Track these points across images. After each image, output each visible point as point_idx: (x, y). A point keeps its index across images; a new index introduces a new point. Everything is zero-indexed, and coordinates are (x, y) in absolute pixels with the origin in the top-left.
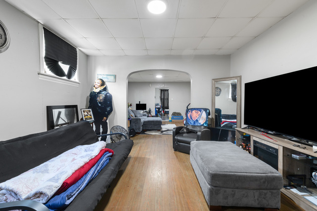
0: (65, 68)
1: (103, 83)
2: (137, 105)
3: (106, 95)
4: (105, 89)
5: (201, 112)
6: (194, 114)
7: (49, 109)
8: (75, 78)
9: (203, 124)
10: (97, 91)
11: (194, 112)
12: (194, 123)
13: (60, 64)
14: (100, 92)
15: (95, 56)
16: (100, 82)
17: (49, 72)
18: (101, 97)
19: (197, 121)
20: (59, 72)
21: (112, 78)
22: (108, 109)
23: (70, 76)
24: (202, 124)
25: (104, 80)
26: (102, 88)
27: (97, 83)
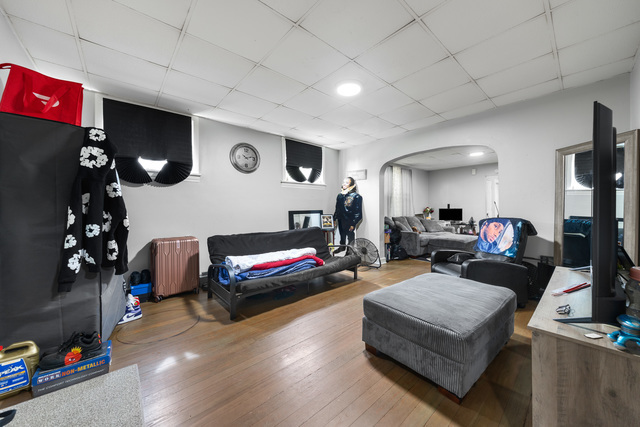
0: (306, 172)
1: (353, 182)
2: (441, 210)
3: (355, 198)
4: (354, 190)
5: (504, 225)
6: (492, 230)
7: (291, 214)
8: (320, 180)
9: (505, 252)
10: (345, 193)
11: (492, 225)
12: (490, 248)
13: (301, 169)
14: (348, 195)
15: (346, 150)
16: (349, 181)
17: (291, 180)
18: (349, 200)
19: (495, 244)
20: (299, 178)
21: (363, 173)
22: (357, 216)
23: (312, 179)
24: (502, 250)
25: (354, 178)
26: (351, 188)
27: (347, 182)
